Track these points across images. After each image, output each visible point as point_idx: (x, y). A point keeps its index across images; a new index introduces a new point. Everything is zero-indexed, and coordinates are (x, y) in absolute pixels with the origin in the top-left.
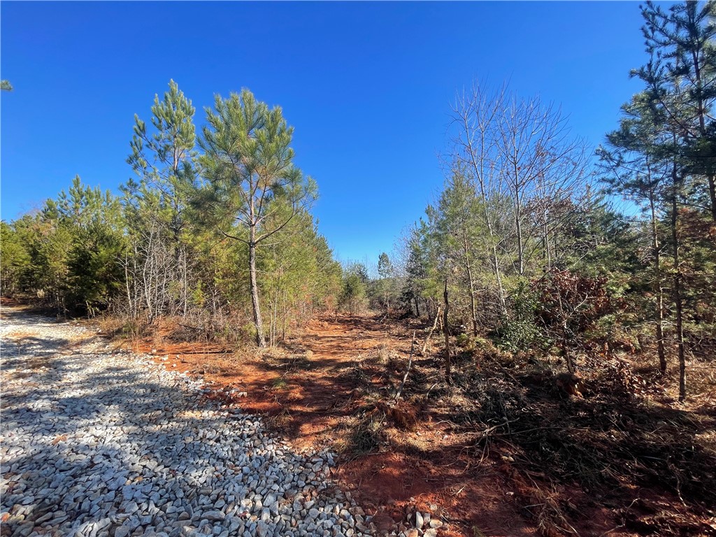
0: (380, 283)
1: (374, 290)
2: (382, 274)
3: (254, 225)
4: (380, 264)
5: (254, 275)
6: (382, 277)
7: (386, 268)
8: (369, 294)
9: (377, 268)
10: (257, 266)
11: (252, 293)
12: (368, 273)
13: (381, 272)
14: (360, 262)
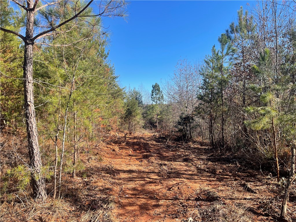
0: (152, 108)
1: (146, 113)
2: (154, 101)
3: (33, 9)
4: (153, 93)
5: (30, 88)
6: (154, 103)
7: (158, 96)
8: (144, 116)
9: (150, 95)
10: (36, 75)
11: (27, 116)
12: (143, 99)
13: (153, 99)
14: (137, 89)
